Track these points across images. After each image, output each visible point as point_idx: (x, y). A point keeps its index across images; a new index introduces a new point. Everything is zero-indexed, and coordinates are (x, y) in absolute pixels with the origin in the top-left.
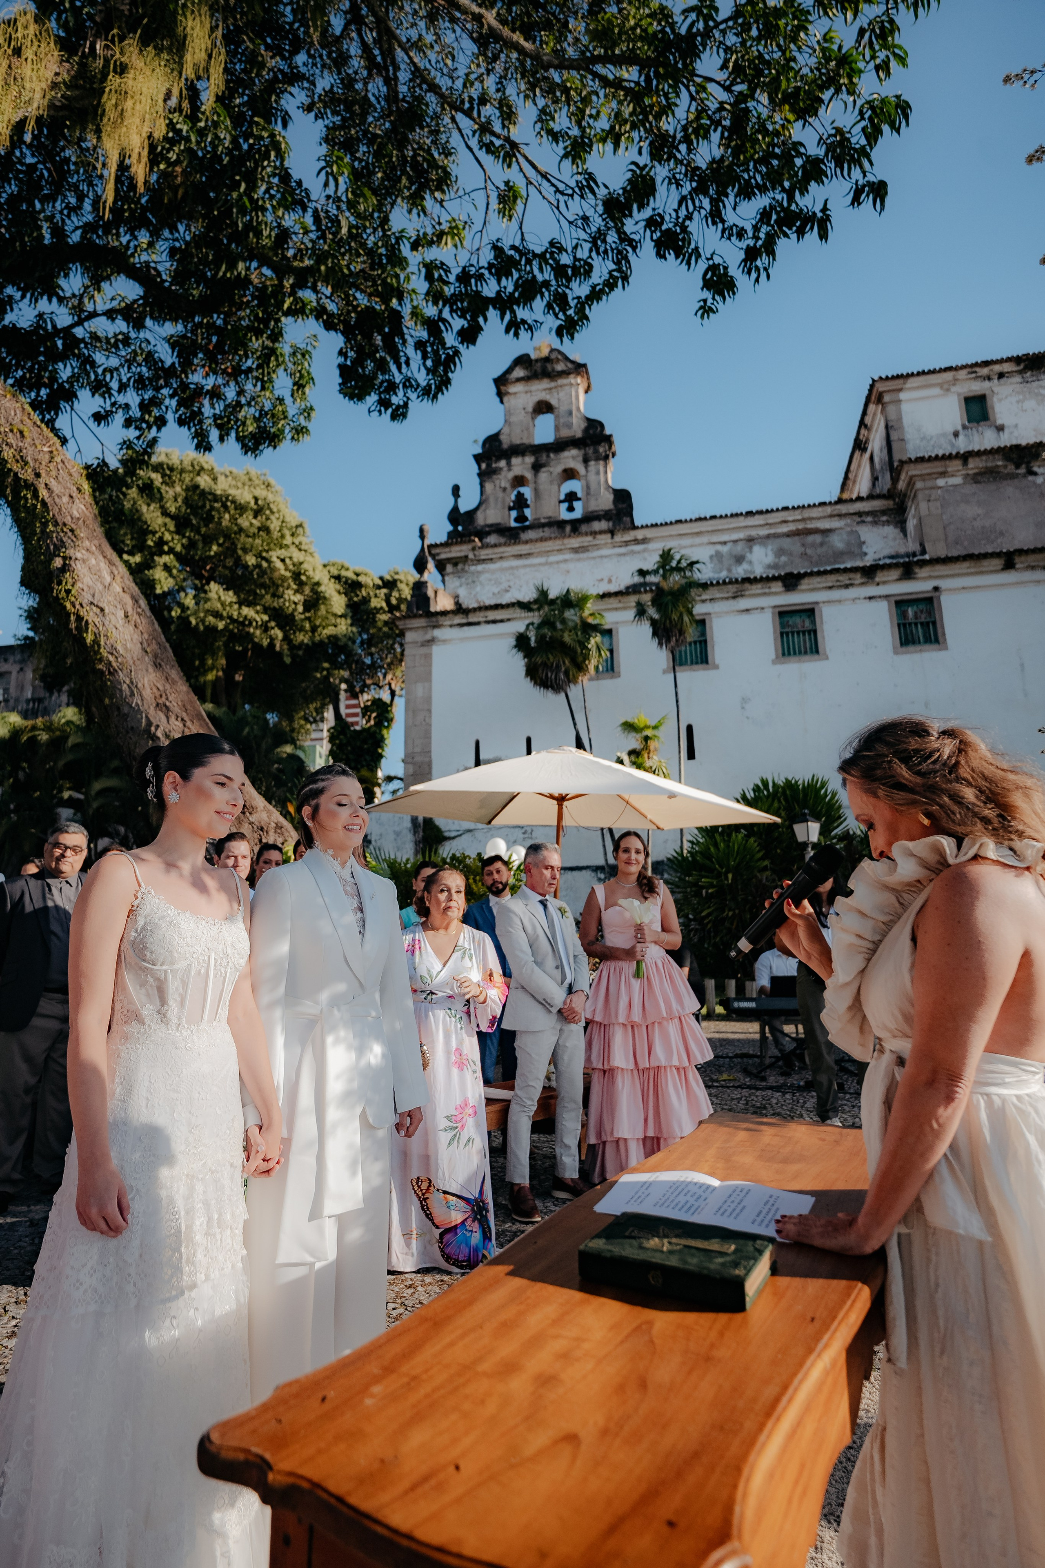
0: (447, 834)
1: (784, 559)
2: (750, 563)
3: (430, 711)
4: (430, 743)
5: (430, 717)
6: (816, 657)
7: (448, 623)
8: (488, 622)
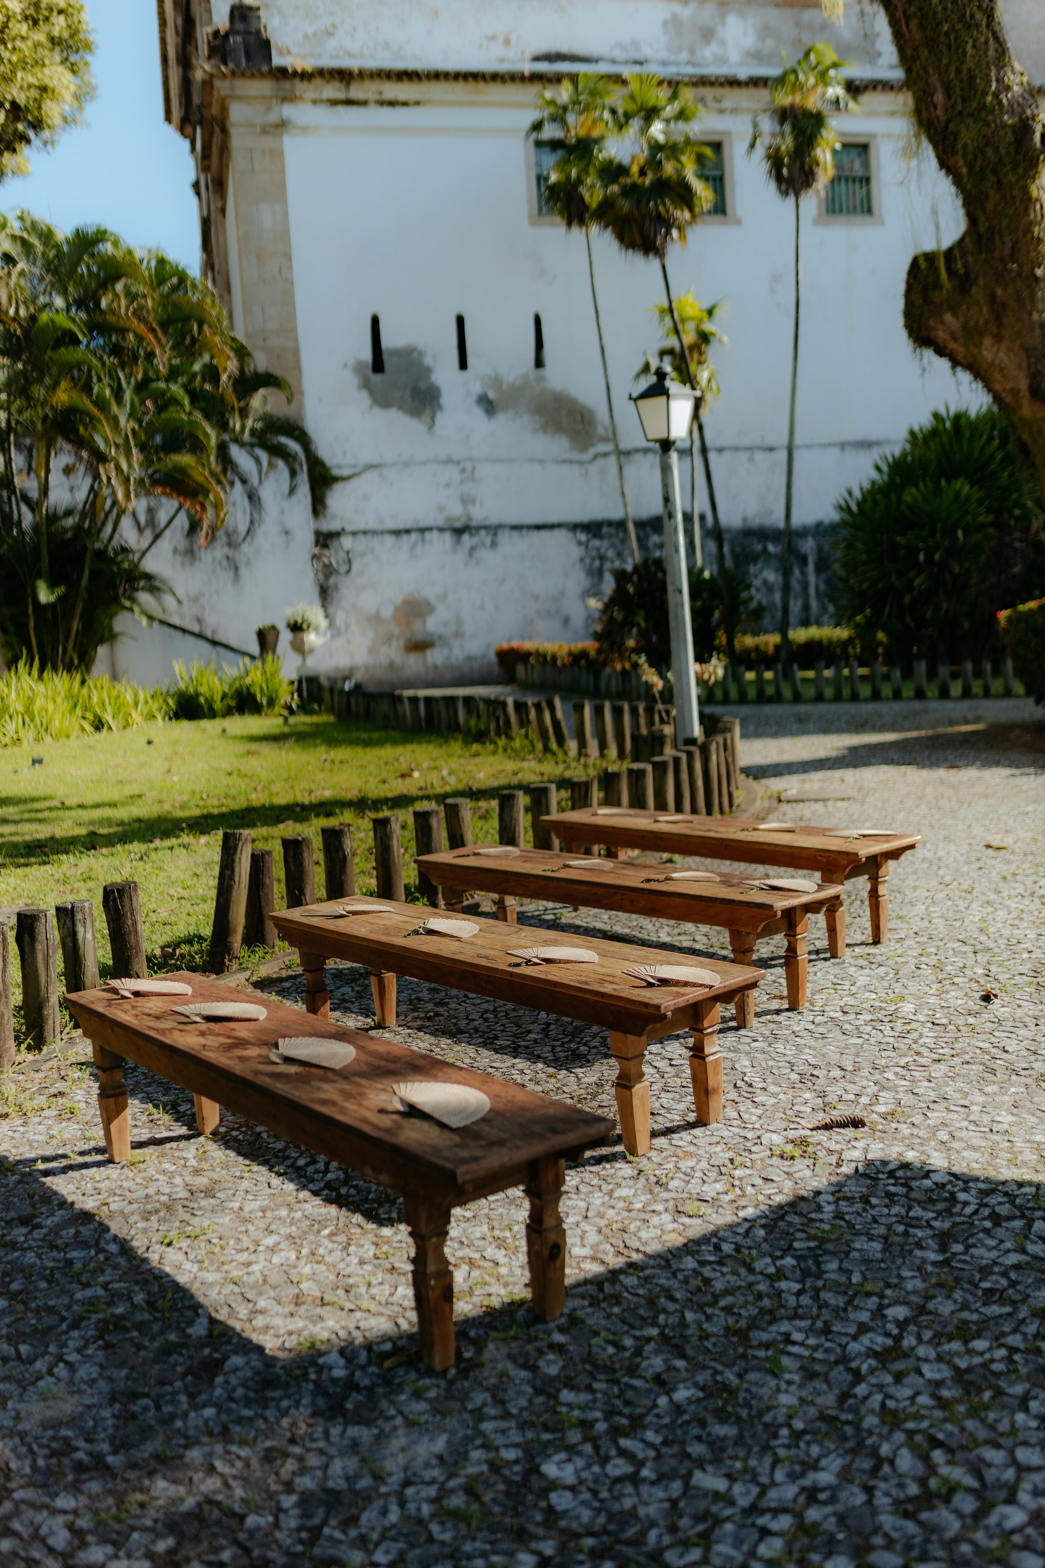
0: (335, 472)
1: (770, 44)
2: (722, 43)
3: (288, 257)
4: (293, 316)
5: (290, 267)
6: (867, 219)
7: (311, 95)
8: (382, 103)
